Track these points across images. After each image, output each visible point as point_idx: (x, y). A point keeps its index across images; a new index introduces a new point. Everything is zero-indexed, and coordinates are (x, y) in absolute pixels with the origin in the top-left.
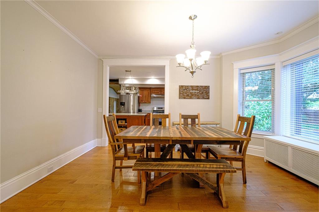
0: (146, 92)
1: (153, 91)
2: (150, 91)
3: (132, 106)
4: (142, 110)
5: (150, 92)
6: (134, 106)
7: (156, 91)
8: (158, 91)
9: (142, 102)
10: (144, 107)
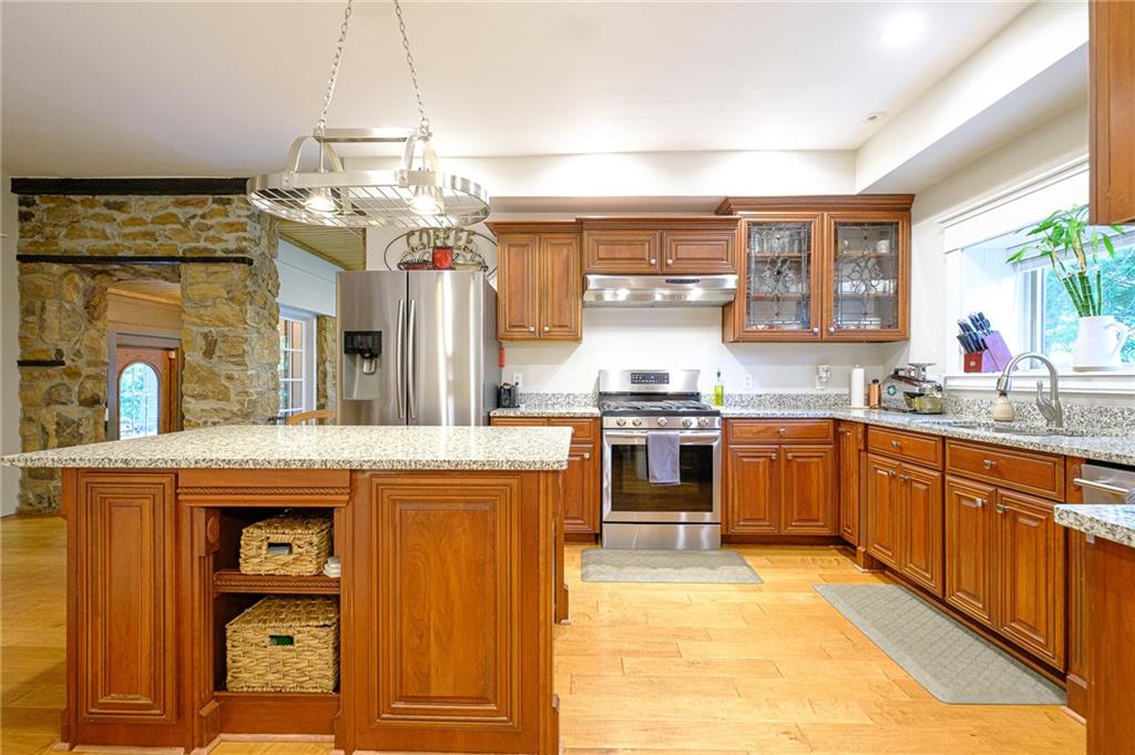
0: (547, 260)
1: (603, 251)
2: (574, 251)
3: (447, 358)
4: (521, 389)
5: (574, 261)
6: (458, 361)
7: (624, 251)
8: (636, 252)
9: (517, 332)
10: (533, 369)
